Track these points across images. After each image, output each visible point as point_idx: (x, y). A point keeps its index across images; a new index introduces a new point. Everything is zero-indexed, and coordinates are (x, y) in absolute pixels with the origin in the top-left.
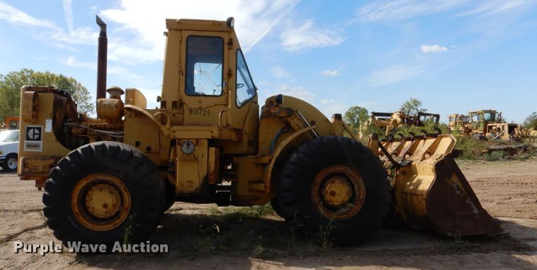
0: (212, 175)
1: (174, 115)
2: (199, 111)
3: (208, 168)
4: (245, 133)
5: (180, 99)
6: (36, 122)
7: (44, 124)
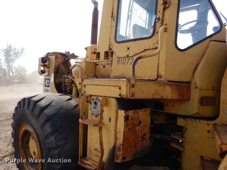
0: (119, 150)
1: (104, 67)
2: (127, 60)
3: (116, 138)
4: (196, 88)
5: (110, 49)
6: (48, 75)
7: (51, 76)
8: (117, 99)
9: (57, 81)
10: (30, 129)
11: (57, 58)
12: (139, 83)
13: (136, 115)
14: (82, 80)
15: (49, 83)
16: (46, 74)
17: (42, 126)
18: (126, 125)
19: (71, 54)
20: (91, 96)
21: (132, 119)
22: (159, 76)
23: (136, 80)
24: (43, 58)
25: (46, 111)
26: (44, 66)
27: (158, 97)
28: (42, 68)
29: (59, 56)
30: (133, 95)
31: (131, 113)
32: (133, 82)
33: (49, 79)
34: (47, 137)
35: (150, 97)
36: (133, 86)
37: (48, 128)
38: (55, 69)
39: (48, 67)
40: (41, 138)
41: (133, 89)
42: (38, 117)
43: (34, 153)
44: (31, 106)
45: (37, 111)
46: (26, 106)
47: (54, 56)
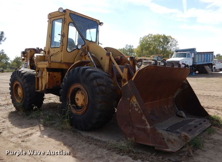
1: (47, 57)
3: (46, 81)
5: (49, 50)
6: (26, 61)
7: (28, 62)
8: (46, 68)
9: (31, 65)
10: (18, 83)
11: (31, 52)
12: (52, 63)
13: (53, 74)
14: (37, 63)
15: (27, 66)
16: (25, 61)
17: (23, 80)
18: (49, 77)
19: (40, 49)
20: (40, 68)
21: (51, 75)
22: (61, 61)
23: (51, 62)
24: (23, 52)
25: (24, 74)
26: (24, 56)
27: (60, 68)
28: (23, 58)
29: (32, 51)
30: (50, 67)
31: (51, 73)
32: (50, 62)
33: (27, 64)
34: (24, 84)
35: (57, 67)
36: (50, 64)
37: (25, 81)
38: (30, 58)
39: (26, 57)
40: (22, 85)
41: (50, 65)
42: (21, 77)
43: (20, 93)
44: (18, 73)
45: (21, 75)
46: (16, 74)
47: (29, 51)
